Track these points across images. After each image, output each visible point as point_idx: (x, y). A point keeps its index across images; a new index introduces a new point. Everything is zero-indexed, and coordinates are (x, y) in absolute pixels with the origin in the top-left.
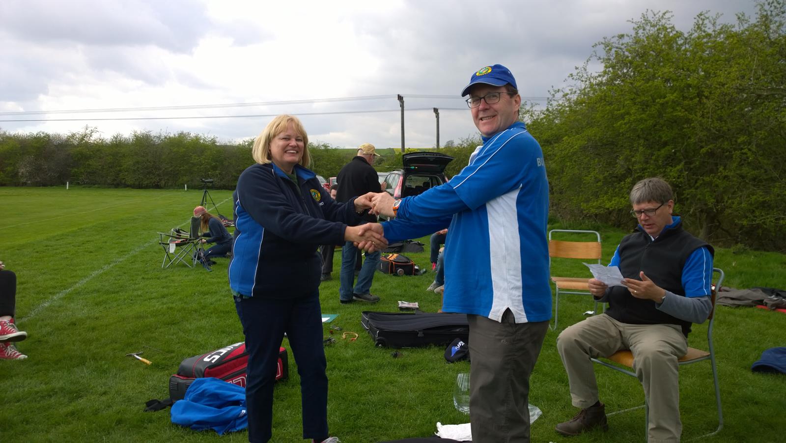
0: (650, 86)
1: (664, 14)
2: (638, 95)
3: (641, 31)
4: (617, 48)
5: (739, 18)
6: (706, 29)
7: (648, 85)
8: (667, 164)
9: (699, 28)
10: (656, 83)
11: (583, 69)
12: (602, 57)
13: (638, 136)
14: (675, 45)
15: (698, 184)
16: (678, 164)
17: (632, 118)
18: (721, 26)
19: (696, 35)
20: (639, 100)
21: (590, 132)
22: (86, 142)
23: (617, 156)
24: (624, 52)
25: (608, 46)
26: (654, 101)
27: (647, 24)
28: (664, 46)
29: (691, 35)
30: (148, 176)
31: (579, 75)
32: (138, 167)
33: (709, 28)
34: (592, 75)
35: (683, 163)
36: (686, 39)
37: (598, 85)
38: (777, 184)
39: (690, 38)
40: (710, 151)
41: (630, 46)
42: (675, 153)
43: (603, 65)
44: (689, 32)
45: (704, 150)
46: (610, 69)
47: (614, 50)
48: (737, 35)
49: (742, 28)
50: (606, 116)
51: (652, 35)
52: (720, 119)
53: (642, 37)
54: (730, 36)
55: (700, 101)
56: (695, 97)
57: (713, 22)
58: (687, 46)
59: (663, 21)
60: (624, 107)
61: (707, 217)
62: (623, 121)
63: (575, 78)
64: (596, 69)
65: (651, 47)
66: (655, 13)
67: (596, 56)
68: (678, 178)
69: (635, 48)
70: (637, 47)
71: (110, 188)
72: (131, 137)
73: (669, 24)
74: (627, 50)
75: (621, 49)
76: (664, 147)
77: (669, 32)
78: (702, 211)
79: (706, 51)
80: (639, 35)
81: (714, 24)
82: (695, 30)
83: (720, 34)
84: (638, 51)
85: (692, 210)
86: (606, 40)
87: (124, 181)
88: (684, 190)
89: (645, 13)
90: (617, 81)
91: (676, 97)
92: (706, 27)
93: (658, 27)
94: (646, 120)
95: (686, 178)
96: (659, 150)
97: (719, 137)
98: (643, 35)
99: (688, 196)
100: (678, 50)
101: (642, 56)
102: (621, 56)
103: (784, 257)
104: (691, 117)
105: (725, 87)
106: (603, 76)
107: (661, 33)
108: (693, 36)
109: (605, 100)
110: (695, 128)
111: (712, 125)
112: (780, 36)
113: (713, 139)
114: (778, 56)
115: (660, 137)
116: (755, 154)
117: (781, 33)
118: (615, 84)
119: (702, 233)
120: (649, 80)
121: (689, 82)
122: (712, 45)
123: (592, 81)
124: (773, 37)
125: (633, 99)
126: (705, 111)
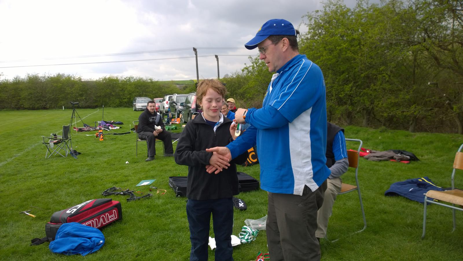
0: (333, 40)
2: (327, 45)
3: (327, 9)
4: (315, 18)
6: (363, 7)
7: (332, 39)
8: (345, 84)
9: (359, 6)
10: (336, 38)
12: (307, 23)
13: (329, 68)
14: (346, 16)
15: (361, 94)
16: (350, 84)
17: (324, 58)
18: (371, 4)
19: (357, 10)
20: (327, 48)
24: (319, 20)
25: (310, 17)
26: (336, 49)
27: (331, 4)
28: (340, 17)
30: (38, 102)
32: (31, 97)
33: (365, 6)
34: (302, 34)
35: (352, 83)
36: (352, 12)
37: (306, 39)
38: (402, 93)
39: (355, 12)
40: (366, 75)
41: (322, 17)
42: (348, 77)
43: (308, 28)
44: (354, 9)
45: (363, 75)
46: (312, 30)
47: (313, 20)
48: (380, 9)
49: (382, 6)
51: (334, 10)
52: (371, 57)
53: (328, 12)
54: (376, 10)
55: (360, 47)
56: (357, 46)
57: (366, 2)
58: (353, 16)
59: (340, 2)
60: (320, 52)
61: (366, 112)
62: (320, 59)
65: (333, 17)
67: (304, 23)
68: (350, 91)
69: (324, 18)
70: (326, 17)
71: (14, 110)
72: (25, 78)
73: (343, 4)
74: (320, 19)
75: (317, 18)
76: (342, 74)
77: (343, 9)
78: (364, 109)
79: (363, 19)
80: (326, 11)
81: (367, 4)
82: (357, 7)
83: (370, 9)
84: (326, 20)
85: (358, 109)
86: (309, 14)
87: (22, 106)
88: (354, 98)
90: (316, 37)
91: (347, 46)
92: (363, 5)
93: (337, 6)
94: (332, 59)
95: (354, 90)
96: (340, 76)
97: (371, 68)
98: (329, 10)
99: (356, 101)
100: (348, 19)
101: (329, 22)
102: (317, 22)
103: (407, 132)
104: (355, 56)
105: (372, 39)
106: (308, 34)
107: (339, 9)
108: (356, 11)
109: (310, 48)
110: (358, 63)
111: (366, 61)
112: (401, 10)
113: (368, 69)
114: (401, 21)
115: (340, 68)
116: (389, 76)
117: (402, 8)
118: (315, 39)
119: (364, 122)
120: (333, 36)
121: (354, 37)
122: (366, 15)
123: (303, 37)
124: (397, 10)
125: (325, 47)
126: (363, 53)
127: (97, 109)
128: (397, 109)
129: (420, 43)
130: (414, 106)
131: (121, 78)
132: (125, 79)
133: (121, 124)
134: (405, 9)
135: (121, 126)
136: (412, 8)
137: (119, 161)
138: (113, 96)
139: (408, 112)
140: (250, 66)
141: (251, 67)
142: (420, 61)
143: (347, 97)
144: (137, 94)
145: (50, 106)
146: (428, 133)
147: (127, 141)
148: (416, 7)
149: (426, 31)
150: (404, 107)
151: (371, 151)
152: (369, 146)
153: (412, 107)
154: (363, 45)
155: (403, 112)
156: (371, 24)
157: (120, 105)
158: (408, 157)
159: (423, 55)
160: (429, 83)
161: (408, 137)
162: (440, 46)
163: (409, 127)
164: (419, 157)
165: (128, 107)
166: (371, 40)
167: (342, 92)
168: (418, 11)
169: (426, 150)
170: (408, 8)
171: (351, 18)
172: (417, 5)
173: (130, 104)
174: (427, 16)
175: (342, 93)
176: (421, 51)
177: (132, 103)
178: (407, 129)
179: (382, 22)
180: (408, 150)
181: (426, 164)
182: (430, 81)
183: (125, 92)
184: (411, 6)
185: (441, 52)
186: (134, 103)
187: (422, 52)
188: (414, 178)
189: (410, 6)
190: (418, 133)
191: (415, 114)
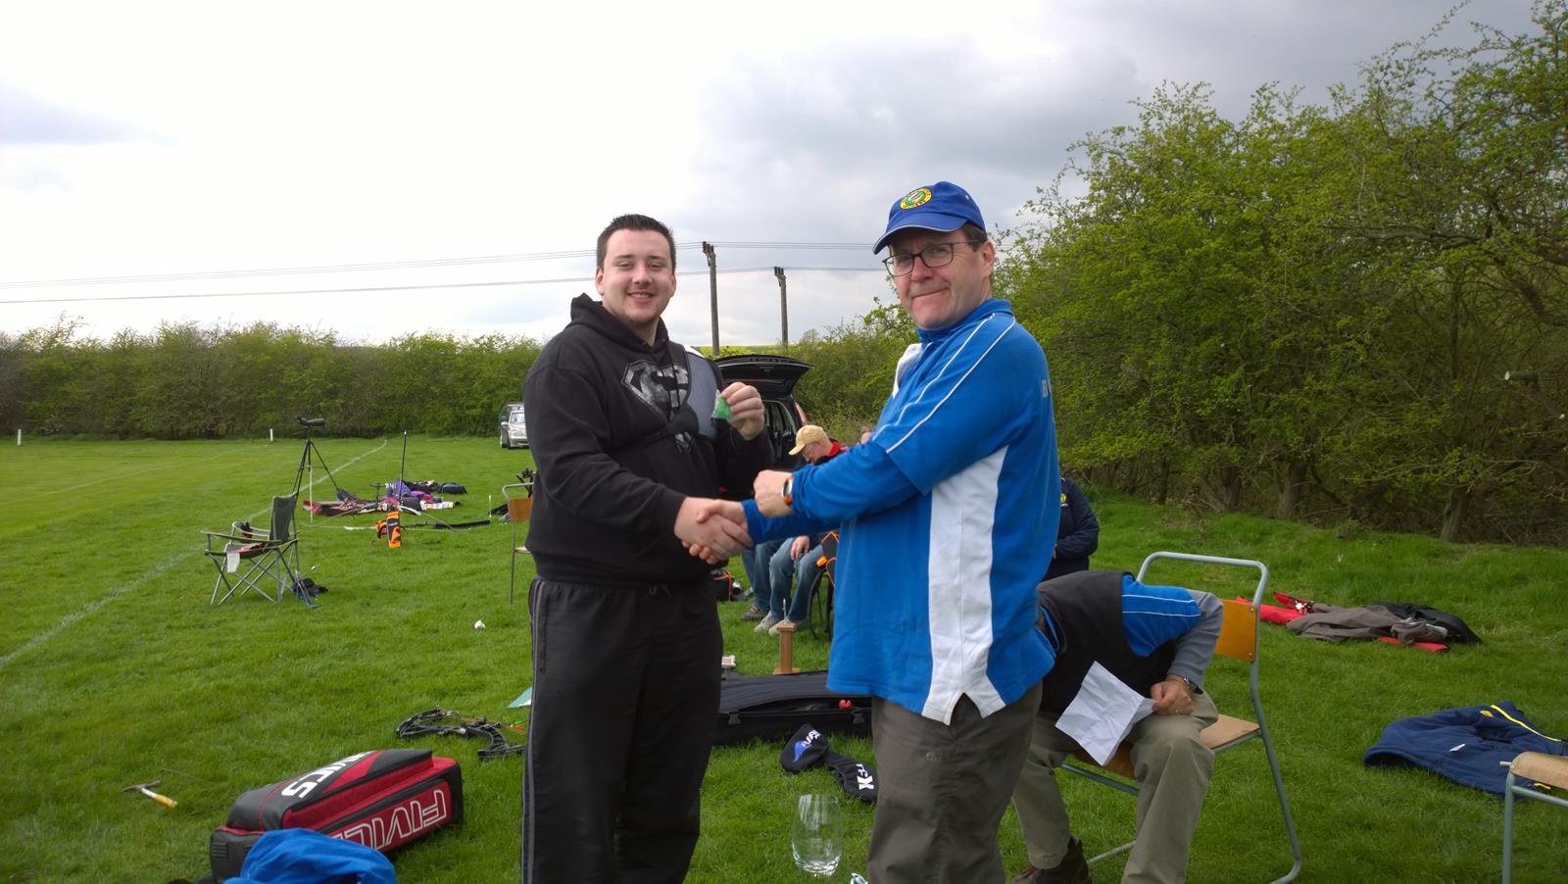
0: (1172, 224)
1: (1196, 89)
2: (1153, 241)
3: (1154, 122)
4: (1112, 152)
5: (1334, 95)
6: (1275, 116)
7: (1170, 222)
8: (1214, 371)
9: (1259, 114)
10: (1184, 219)
11: (1051, 192)
12: (1085, 170)
13: (1159, 318)
14: (1218, 146)
15: (1270, 408)
16: (1234, 372)
17: (1145, 284)
18: (1303, 109)
19: (1256, 127)
20: (1154, 251)
21: (1070, 312)
22: (60, 346)
23: (1122, 356)
24: (1125, 160)
25: (1095, 150)
26: (1183, 253)
27: (1165, 108)
28: (1198, 149)
29: (1247, 127)
30: (190, 413)
31: (1044, 202)
32: (169, 396)
33: (1280, 115)
34: (1069, 204)
35: (1241, 368)
36: (1238, 134)
37: (1080, 221)
38: (1414, 404)
39: (1246, 133)
40: (1287, 344)
41: (1136, 149)
42: (1226, 349)
43: (1088, 184)
44: (1243, 122)
45: (1276, 344)
46: (1102, 192)
47: (1105, 157)
48: (1330, 126)
49: (1340, 114)
50: (1097, 281)
51: (1175, 127)
52: (1305, 285)
53: (1156, 132)
54: (1318, 127)
55: (1266, 251)
56: (1254, 246)
57: (1286, 103)
58: (1241, 148)
59: (1196, 102)
60: (1128, 263)
61: (1291, 469)
62: (1128, 289)
63: (1037, 208)
64: (1077, 191)
65: (1174, 150)
66: (1180, 87)
67: (1074, 167)
68: (1234, 397)
69: (1145, 153)
70: (1148, 150)
71: (108, 439)
72: (154, 335)
73: (1206, 108)
74: (1130, 157)
75: (1119, 154)
76: (1206, 338)
77: (1206, 123)
78: (1281, 459)
79: (1274, 157)
80: (1150, 128)
81: (1289, 107)
82: (1253, 118)
83: (1300, 124)
84: (1150, 158)
86: (1092, 138)
87: (139, 425)
88: (1248, 419)
89: (1161, 88)
90: (1115, 214)
91: (1221, 245)
92: (1273, 112)
93: (1186, 113)
94: (1169, 289)
95: (1249, 396)
96: (1197, 344)
97: (1303, 319)
98: (1159, 127)
99: (1254, 431)
100: (1225, 156)
101: (1159, 167)
102: (1119, 168)
103: (1433, 543)
104: (1250, 281)
105: (1307, 224)
106: (1090, 205)
107: (1191, 125)
108: (1250, 130)
109: (1093, 250)
110: (1258, 303)
111: (1289, 297)
112: (1405, 129)
113: (1292, 322)
114: (1405, 166)
115: (1197, 319)
116: (1369, 349)
117: (1407, 122)
118: (1112, 221)
119: (1284, 500)
120: (1173, 211)
121: (1243, 216)
122: (1286, 145)
123: (1070, 214)
124: (1392, 130)
125: (1145, 249)
126: (1275, 270)
127: (381, 439)
128: (1398, 463)
129: (1473, 241)
130: (1456, 452)
131: (463, 340)
132: (477, 341)
133: (461, 491)
134: (1419, 128)
135: (459, 498)
136: (1444, 125)
137: (453, 620)
138: (434, 396)
139: (1435, 471)
140: (892, 307)
141: (896, 311)
142: (1475, 299)
143: (1224, 416)
144: (515, 392)
145: (228, 427)
146: (1507, 546)
147: (479, 551)
148: (1455, 121)
149: (1492, 200)
150: (1423, 454)
151: (1309, 604)
152: (1304, 588)
153: (1450, 455)
154: (1277, 245)
155: (1420, 471)
156: (1302, 175)
157: (459, 427)
158: (1442, 630)
159: (1483, 280)
160: (1507, 377)
161: (1439, 560)
162: (1542, 252)
163: (1442, 526)
164: (1481, 632)
165: (484, 435)
166: (1305, 229)
167: (1205, 397)
168: (1462, 132)
169: (1503, 604)
170: (1429, 123)
171: (1234, 152)
172: (1460, 116)
173: (489, 424)
174: (1496, 151)
175: (1206, 402)
176: (1474, 266)
177: (496, 421)
178: (1432, 528)
179: (1341, 167)
180: (1438, 605)
181: (1503, 655)
182: (1510, 370)
183: (474, 386)
184: (1440, 117)
185: (1545, 269)
186: (503, 423)
187: (1478, 268)
188: (1465, 706)
189: (1435, 118)
190: (1472, 545)
191: (1461, 479)
